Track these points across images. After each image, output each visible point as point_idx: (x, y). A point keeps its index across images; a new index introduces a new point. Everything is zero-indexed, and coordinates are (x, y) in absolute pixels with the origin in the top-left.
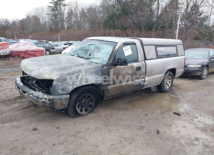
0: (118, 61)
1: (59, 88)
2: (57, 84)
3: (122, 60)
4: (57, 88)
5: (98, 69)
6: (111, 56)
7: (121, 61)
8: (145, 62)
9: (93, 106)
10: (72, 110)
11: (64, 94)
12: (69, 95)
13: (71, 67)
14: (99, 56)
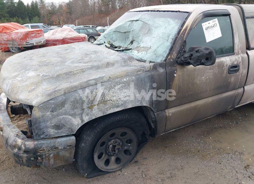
0: (192, 55)
1: (48, 124)
2: (43, 116)
3: (202, 51)
4: (43, 125)
5: (143, 75)
6: (174, 44)
7: (198, 54)
8: (247, 53)
9: (133, 152)
10: (85, 166)
11: (62, 137)
12: (73, 138)
13: (83, 71)
14: (148, 44)
